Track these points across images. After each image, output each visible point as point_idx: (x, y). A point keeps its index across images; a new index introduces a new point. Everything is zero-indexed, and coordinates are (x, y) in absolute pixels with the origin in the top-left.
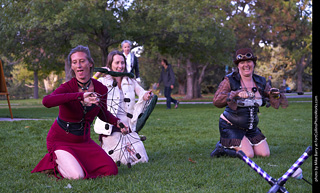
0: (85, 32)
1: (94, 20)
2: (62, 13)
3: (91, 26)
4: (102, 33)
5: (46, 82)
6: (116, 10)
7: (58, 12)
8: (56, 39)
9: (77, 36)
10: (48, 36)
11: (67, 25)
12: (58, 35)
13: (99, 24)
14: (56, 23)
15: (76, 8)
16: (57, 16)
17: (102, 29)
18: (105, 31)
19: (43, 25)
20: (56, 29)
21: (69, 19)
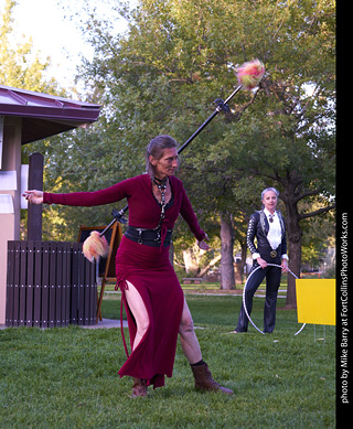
0: (258, 174)
1: (275, 156)
2: (221, 142)
3: (270, 166)
4: (288, 178)
5: (186, 255)
6: (312, 136)
7: (215, 140)
8: (209, 185)
9: (245, 180)
10: (196, 181)
11: (230, 162)
12: (212, 179)
13: (284, 161)
14: (210, 158)
15: (245, 134)
16: (212, 147)
17: (288, 170)
18: (293, 174)
19: (188, 161)
20: (211, 168)
21: (232, 152)
